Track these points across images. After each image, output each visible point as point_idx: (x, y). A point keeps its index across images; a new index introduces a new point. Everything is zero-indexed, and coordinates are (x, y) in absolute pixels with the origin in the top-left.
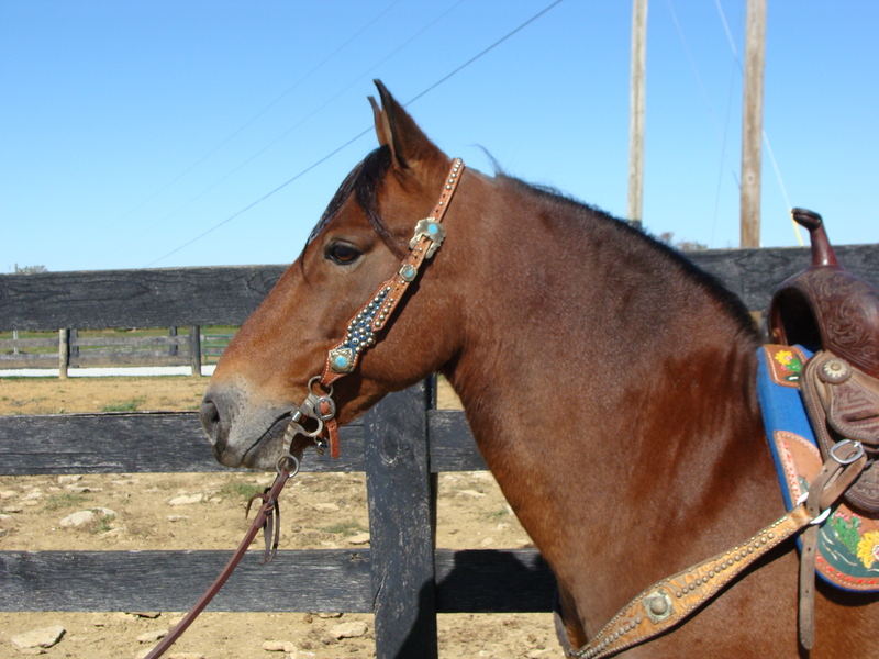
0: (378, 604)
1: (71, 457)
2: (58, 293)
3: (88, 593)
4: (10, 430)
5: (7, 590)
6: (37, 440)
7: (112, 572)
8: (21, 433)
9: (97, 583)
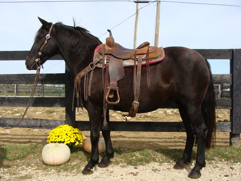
0: (66, 105)
1: (17, 81)
2: (16, 54)
3: (19, 104)
4: (7, 76)
5: (6, 103)
6: (12, 78)
7: (23, 100)
8: (9, 77)
9: (21, 102)
